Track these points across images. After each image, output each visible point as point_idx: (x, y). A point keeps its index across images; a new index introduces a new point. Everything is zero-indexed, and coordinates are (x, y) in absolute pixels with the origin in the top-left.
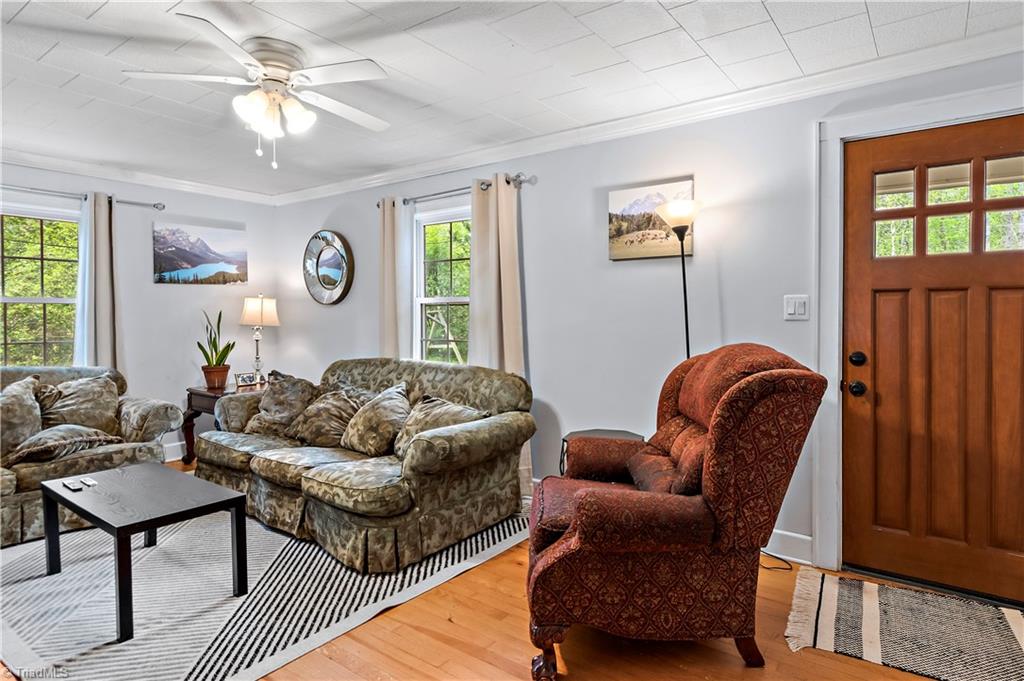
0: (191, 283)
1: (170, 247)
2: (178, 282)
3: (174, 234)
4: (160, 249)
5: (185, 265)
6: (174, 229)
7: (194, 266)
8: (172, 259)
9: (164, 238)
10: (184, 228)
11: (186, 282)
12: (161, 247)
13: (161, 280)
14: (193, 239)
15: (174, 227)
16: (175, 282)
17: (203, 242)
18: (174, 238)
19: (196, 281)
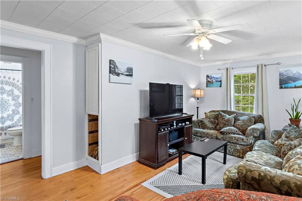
0: (293, 88)
1: (285, 76)
2: (288, 88)
3: (286, 72)
4: (281, 77)
5: (291, 82)
6: (287, 70)
7: (294, 82)
8: (286, 80)
9: (283, 73)
10: (290, 69)
11: (291, 88)
12: (281, 76)
13: (281, 88)
14: (294, 72)
15: (287, 69)
16: (286, 88)
17: (298, 72)
18: (286, 73)
19: (295, 87)
